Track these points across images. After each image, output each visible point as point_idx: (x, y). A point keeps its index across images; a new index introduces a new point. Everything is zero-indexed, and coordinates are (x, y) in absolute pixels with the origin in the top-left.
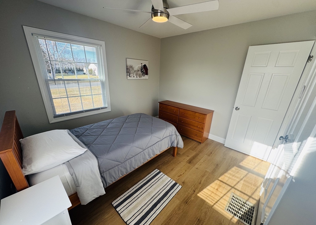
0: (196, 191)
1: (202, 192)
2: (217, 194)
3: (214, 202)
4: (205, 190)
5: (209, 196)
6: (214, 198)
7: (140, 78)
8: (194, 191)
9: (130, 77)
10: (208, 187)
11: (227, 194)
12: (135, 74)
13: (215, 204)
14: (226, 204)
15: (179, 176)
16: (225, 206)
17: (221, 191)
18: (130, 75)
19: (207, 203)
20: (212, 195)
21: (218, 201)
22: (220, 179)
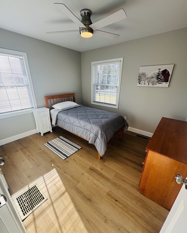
0: (58, 168)
1: (56, 172)
2: (51, 183)
3: (45, 178)
4: (57, 174)
5: (51, 176)
6: (48, 179)
7: (153, 86)
8: (58, 167)
9: (140, 84)
10: (59, 178)
11: (47, 192)
12: (146, 81)
13: (44, 178)
14: (40, 187)
15: (74, 159)
16: (39, 185)
17: (52, 188)
18: (140, 82)
19: (47, 173)
20: (51, 178)
21: (45, 182)
22: (67, 194)
